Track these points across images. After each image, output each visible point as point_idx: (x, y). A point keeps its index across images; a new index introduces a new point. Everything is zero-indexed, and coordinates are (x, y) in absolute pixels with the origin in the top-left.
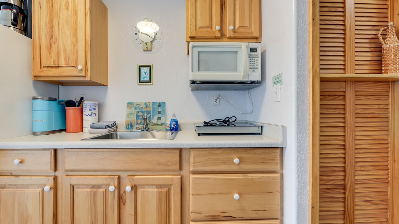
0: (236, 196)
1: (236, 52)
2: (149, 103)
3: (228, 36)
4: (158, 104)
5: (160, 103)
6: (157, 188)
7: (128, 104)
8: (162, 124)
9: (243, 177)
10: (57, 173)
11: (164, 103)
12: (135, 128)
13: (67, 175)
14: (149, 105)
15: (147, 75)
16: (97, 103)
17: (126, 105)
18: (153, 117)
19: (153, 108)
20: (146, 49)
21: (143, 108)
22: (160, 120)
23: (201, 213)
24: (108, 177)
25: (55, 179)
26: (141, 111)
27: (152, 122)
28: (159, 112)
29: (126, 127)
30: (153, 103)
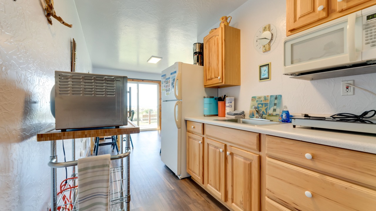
0: (308, 193)
1: (342, 29)
2: (268, 96)
3: (338, 10)
4: (275, 97)
5: (276, 96)
6: (244, 159)
7: (252, 98)
8: (277, 115)
9: (320, 177)
10: (204, 136)
11: (281, 96)
12: (255, 116)
13: (207, 138)
14: (267, 98)
15: (266, 72)
16: (233, 98)
17: (251, 99)
18: (269, 109)
19: (270, 101)
20: (265, 51)
21: (262, 101)
22: (275, 111)
23: (273, 193)
24: (221, 143)
25: (203, 138)
26: (260, 104)
27: (268, 113)
28: (275, 104)
29: (249, 116)
30: (271, 96)
